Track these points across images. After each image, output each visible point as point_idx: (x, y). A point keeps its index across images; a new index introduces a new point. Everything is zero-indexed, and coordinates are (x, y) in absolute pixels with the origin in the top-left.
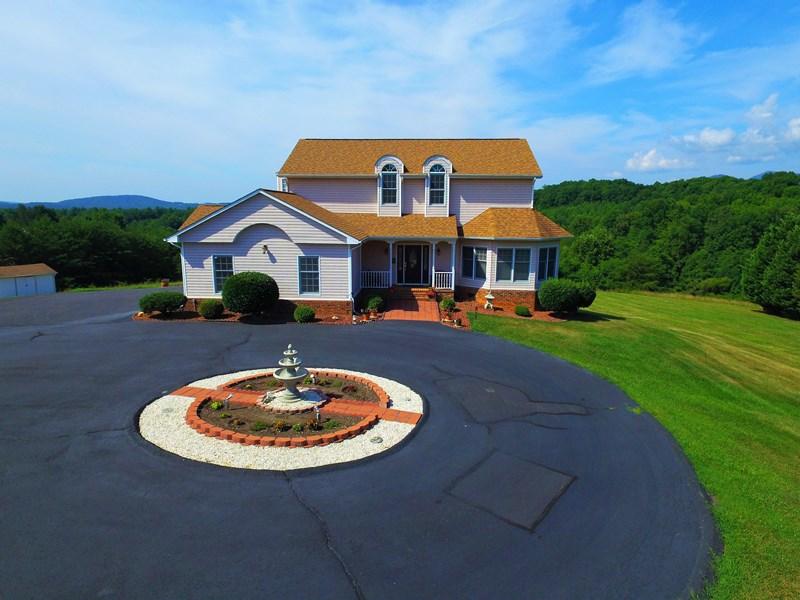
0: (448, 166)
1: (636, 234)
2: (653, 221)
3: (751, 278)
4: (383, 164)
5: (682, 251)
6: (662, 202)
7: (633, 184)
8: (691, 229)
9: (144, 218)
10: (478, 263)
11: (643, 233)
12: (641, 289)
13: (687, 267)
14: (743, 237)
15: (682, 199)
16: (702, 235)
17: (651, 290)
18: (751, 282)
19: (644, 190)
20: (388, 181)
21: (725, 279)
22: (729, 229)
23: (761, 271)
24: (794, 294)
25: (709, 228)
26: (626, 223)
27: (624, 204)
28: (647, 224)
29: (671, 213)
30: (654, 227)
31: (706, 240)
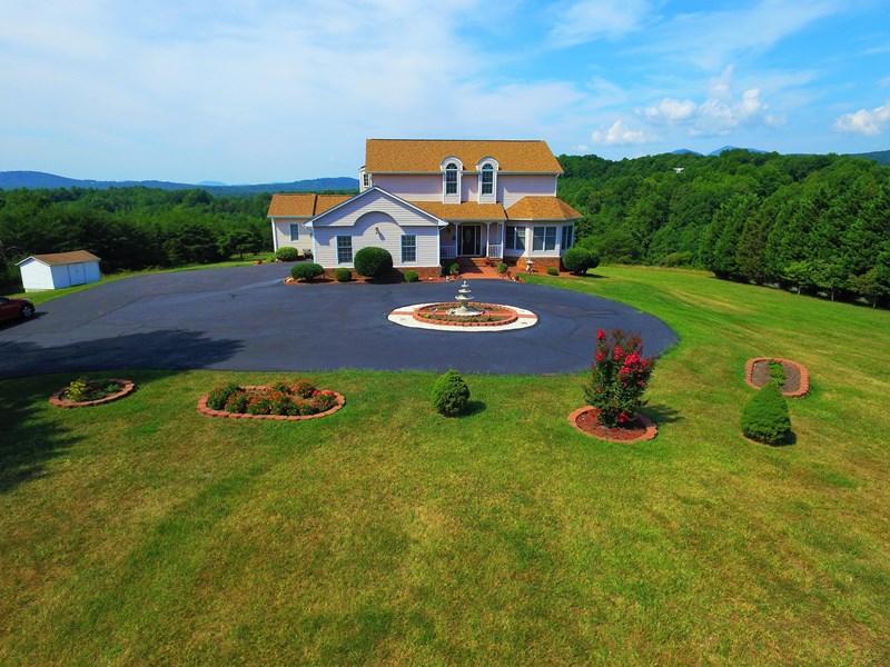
0: (496, 166)
1: (608, 211)
2: (622, 199)
3: (706, 249)
4: (447, 163)
5: (649, 227)
6: (630, 180)
7: (601, 160)
8: (658, 206)
9: (57, 199)
10: (518, 238)
11: (615, 210)
12: (617, 263)
13: (654, 243)
14: (703, 213)
15: (649, 176)
16: (667, 212)
17: (625, 263)
18: (706, 253)
19: (614, 166)
20: (451, 177)
21: (688, 253)
22: (691, 205)
23: (713, 243)
24: (737, 261)
25: (674, 206)
26: (598, 201)
27: (593, 181)
28: (617, 202)
29: (639, 191)
30: (624, 204)
31: (671, 216)
